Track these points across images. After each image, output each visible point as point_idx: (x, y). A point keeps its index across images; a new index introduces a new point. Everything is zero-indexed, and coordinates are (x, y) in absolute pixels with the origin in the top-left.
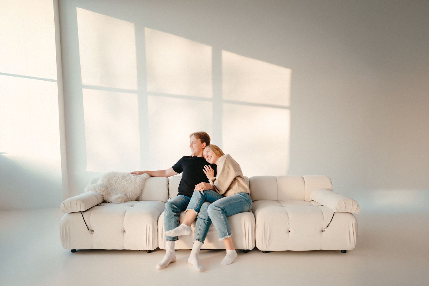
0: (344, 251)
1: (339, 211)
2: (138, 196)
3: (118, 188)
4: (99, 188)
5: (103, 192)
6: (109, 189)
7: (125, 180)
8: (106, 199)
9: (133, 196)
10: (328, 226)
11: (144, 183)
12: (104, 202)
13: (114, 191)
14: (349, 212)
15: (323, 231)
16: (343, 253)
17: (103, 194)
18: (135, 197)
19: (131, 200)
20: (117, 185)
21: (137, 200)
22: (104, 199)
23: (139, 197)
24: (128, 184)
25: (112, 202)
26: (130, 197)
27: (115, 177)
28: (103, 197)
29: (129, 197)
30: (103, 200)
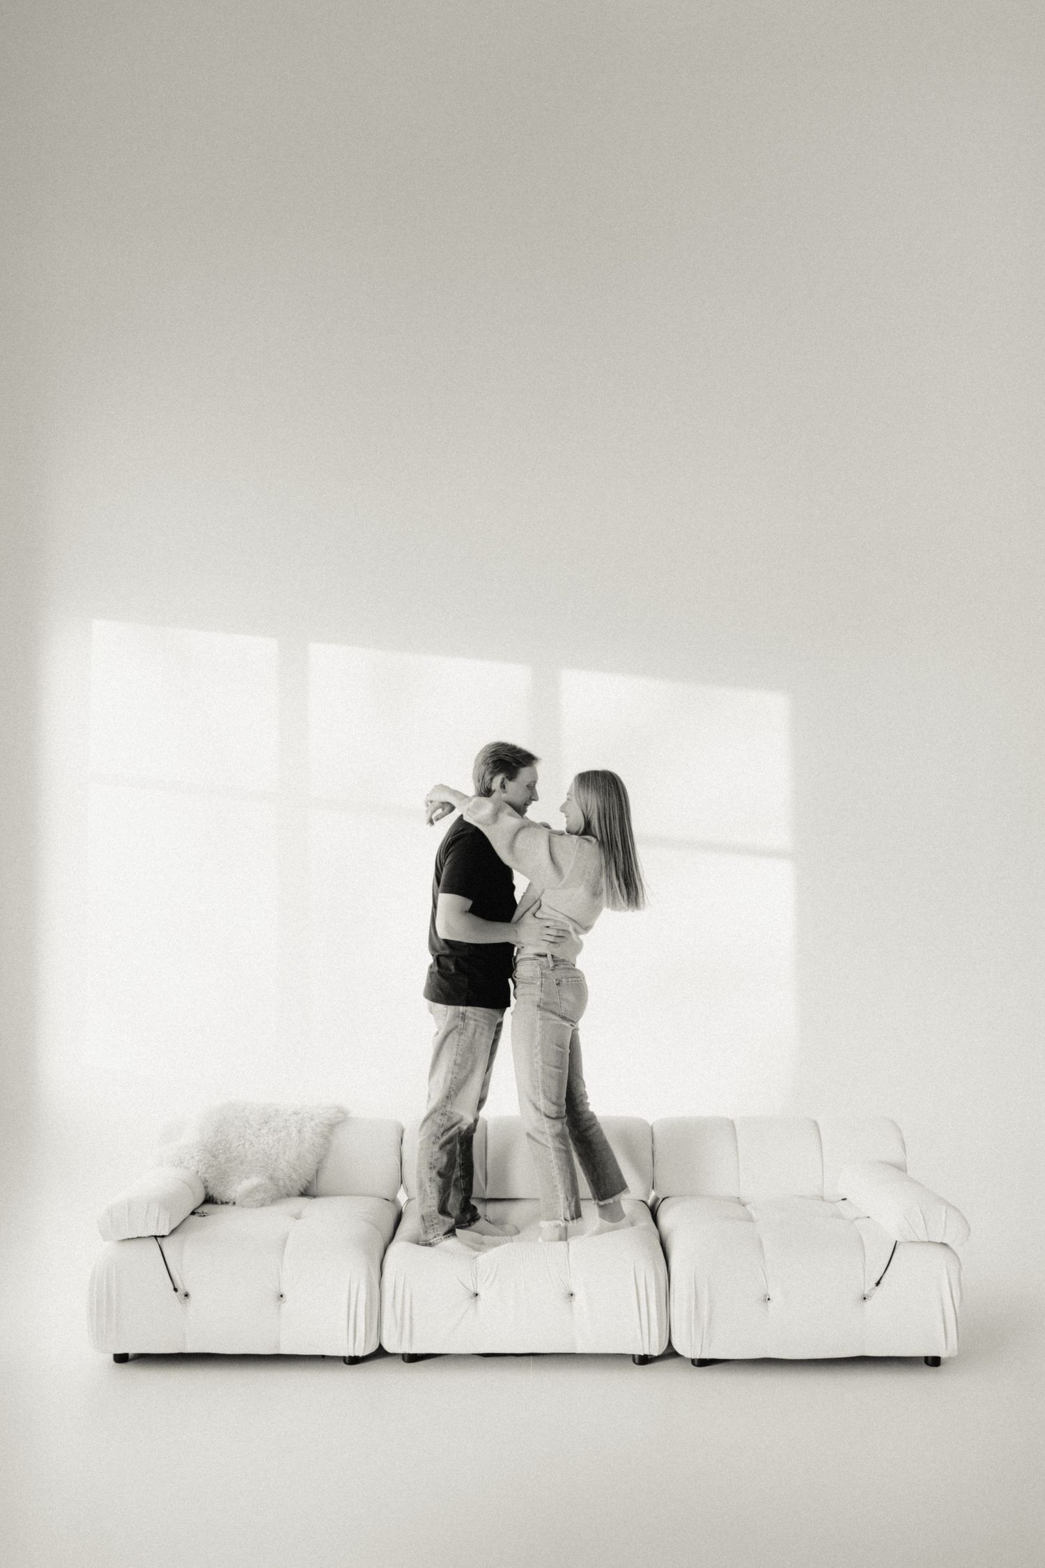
0: (934, 1362)
1: (909, 1238)
2: (309, 1179)
3: (246, 1156)
4: (192, 1158)
5: (207, 1169)
6: (222, 1158)
7: (269, 1129)
8: (215, 1193)
9: (296, 1182)
10: (878, 1284)
11: (326, 1138)
12: (209, 1200)
13: (236, 1165)
14: (939, 1242)
15: (865, 1299)
16: (927, 1366)
17: (207, 1175)
18: (299, 1187)
19: (288, 1195)
20: (244, 1145)
21: (305, 1193)
22: (211, 1193)
23: (309, 1182)
24: (278, 1143)
25: (234, 1203)
26: (285, 1183)
27: (236, 1117)
28: (206, 1187)
29: (281, 1183)
30: (207, 1195)
